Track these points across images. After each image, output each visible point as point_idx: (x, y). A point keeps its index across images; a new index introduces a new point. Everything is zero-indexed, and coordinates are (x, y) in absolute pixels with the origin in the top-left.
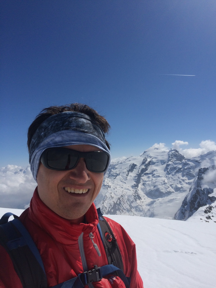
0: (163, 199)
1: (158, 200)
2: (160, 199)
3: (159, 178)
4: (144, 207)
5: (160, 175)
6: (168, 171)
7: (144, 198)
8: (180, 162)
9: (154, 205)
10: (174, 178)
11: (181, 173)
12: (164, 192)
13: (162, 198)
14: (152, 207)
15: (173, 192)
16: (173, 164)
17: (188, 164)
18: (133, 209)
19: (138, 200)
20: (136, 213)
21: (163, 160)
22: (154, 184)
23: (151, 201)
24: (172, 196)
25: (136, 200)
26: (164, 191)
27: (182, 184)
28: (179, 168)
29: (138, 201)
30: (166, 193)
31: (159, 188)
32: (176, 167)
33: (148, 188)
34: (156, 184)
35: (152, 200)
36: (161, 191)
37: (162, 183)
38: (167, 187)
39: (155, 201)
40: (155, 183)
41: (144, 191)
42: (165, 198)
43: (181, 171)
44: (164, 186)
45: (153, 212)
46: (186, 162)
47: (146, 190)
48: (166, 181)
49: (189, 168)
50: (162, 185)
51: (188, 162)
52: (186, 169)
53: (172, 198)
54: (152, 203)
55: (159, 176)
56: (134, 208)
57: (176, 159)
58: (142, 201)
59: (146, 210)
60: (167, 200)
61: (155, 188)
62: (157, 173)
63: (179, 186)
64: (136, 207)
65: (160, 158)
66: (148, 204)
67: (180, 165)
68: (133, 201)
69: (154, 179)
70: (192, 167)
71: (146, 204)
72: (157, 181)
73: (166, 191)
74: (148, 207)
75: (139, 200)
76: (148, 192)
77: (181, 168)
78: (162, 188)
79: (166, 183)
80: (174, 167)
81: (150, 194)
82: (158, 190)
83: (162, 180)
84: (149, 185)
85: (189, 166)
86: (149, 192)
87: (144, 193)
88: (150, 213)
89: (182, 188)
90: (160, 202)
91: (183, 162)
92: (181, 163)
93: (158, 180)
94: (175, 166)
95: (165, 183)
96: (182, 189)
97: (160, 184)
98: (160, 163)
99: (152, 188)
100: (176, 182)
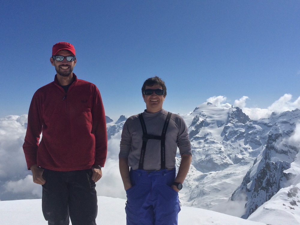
0: (217, 173)
1: (211, 174)
2: (213, 173)
3: (213, 145)
4: (191, 183)
5: (214, 141)
6: (226, 136)
7: (192, 170)
8: (243, 125)
9: (205, 180)
10: (234, 145)
11: (244, 140)
12: (219, 164)
13: (216, 171)
14: (202, 182)
15: (231, 164)
16: (233, 126)
17: (253, 128)
21: (220, 120)
23: (201, 175)
24: (230, 170)
26: (218, 162)
27: (244, 154)
28: (240, 132)
30: (222, 165)
31: (212, 158)
32: (237, 131)
33: (198, 158)
36: (216, 162)
37: (216, 151)
38: (223, 158)
39: (206, 175)
40: (208, 151)
42: (220, 172)
43: (244, 136)
44: (219, 155)
45: (202, 189)
46: (251, 125)
47: (195, 160)
48: (223, 149)
49: (255, 133)
50: (217, 154)
51: (254, 125)
52: (251, 134)
53: (229, 172)
54: (202, 177)
55: (213, 142)
57: (237, 121)
59: (193, 187)
60: (222, 174)
61: (207, 158)
62: (210, 138)
63: (240, 156)
65: (216, 117)
66: (196, 178)
67: (242, 128)
69: (206, 145)
70: (258, 131)
71: (194, 178)
72: (210, 148)
73: (222, 163)
74: (197, 183)
76: (197, 163)
77: (244, 133)
78: (217, 158)
79: (223, 152)
80: (234, 131)
81: (199, 166)
82: (211, 161)
83: (217, 148)
84: (199, 153)
85: (255, 131)
87: (192, 164)
88: (199, 191)
89: (243, 159)
90: (213, 176)
91: (247, 125)
92: (245, 126)
93: (212, 147)
94: (236, 129)
95: (221, 152)
96: (243, 161)
98: (216, 124)
99: (203, 157)
100: (236, 150)
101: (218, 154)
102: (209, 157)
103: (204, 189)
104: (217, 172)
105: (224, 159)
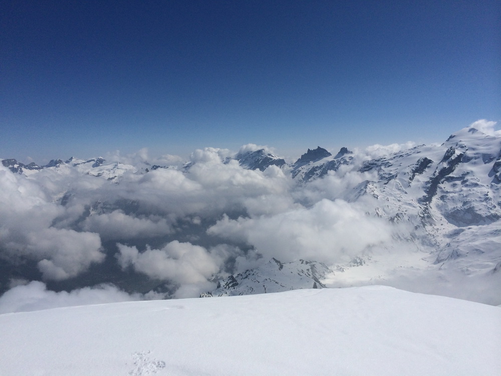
0: (481, 228)
1: (469, 228)
2: (474, 228)
3: (475, 189)
4: (439, 239)
5: (478, 183)
6: (496, 176)
7: (442, 222)
9: (461, 237)
12: (484, 216)
13: (478, 225)
14: (456, 240)
18: (416, 240)
19: (428, 225)
20: (422, 248)
21: (489, 153)
22: (465, 198)
23: (455, 230)
25: (424, 225)
26: (483, 213)
29: (428, 228)
30: (488, 217)
31: (473, 207)
33: (451, 206)
34: (468, 198)
35: (456, 228)
36: (478, 212)
37: (480, 198)
38: (490, 207)
39: (463, 230)
40: (466, 196)
41: (441, 211)
42: (484, 226)
44: (484, 203)
45: (456, 249)
47: (447, 209)
48: (490, 195)
50: (481, 201)
53: (499, 228)
54: (456, 233)
55: (476, 185)
56: (418, 239)
58: (435, 227)
59: (442, 245)
60: (488, 230)
61: (465, 207)
62: (472, 179)
64: (424, 237)
65: (483, 150)
66: (447, 233)
68: (419, 226)
69: (465, 189)
71: (444, 233)
72: (471, 192)
73: (489, 214)
74: (448, 240)
75: (431, 225)
76: (450, 212)
78: (481, 207)
79: (490, 199)
81: (452, 217)
82: (471, 210)
83: (481, 193)
84: (453, 199)
86: (452, 213)
87: (442, 214)
88: (451, 251)
90: (473, 232)
93: (474, 192)
95: (487, 199)
97: (477, 199)
98: (481, 159)
99: (459, 205)
101: (483, 201)
102: (468, 205)
103: (458, 249)
104: (480, 226)
105: (491, 209)
